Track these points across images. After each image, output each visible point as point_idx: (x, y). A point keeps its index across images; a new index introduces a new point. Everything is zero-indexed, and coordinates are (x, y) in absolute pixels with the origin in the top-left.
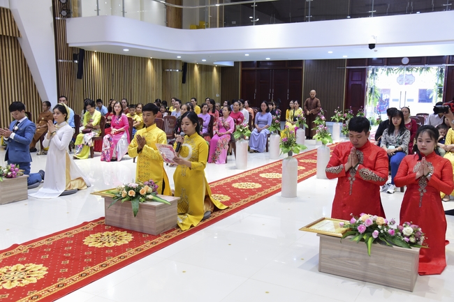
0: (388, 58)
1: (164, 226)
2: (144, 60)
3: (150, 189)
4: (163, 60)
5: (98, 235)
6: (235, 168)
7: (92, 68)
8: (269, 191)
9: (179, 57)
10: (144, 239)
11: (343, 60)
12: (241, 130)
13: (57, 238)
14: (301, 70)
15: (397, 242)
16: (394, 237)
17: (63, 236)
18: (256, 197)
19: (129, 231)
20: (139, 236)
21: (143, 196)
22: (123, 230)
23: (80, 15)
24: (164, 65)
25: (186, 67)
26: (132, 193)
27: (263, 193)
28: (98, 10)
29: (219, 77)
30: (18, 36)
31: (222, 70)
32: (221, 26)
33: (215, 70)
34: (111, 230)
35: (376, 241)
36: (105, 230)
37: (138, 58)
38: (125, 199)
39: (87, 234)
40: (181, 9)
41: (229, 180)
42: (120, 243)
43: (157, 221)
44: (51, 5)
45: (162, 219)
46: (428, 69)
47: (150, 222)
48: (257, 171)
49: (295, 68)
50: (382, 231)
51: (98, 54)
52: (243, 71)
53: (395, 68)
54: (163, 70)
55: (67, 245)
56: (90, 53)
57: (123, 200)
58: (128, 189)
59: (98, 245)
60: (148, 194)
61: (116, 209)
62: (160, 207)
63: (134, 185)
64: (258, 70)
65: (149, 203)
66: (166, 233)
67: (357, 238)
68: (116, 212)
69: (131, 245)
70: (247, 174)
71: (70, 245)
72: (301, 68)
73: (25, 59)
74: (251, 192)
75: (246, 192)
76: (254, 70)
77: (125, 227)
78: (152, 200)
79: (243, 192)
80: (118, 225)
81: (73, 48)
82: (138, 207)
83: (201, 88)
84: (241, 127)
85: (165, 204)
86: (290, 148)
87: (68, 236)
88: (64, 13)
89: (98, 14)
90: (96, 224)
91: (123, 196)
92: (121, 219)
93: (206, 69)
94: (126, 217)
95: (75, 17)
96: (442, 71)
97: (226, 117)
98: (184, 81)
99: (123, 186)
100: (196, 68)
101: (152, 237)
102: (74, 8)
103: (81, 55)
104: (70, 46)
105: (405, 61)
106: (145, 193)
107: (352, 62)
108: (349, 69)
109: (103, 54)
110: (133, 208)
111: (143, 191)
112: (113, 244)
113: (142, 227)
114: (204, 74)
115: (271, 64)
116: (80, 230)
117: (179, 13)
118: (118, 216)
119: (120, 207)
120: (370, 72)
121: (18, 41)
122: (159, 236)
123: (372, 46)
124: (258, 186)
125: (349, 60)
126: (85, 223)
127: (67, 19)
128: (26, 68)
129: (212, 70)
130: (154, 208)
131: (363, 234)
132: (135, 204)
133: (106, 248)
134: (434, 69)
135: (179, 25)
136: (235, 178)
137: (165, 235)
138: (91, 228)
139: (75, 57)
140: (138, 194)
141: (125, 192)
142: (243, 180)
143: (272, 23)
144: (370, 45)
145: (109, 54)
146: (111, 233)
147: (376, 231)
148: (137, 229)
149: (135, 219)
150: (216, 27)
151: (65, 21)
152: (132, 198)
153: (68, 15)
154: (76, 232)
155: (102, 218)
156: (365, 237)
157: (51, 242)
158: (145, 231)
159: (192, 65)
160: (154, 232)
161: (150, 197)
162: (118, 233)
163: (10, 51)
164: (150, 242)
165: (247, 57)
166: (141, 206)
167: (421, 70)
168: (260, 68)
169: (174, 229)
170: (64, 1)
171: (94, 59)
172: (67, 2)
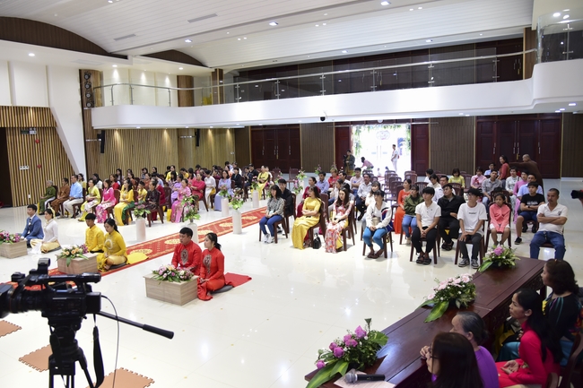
2: (159, 131)
4: (178, 130)
7: (115, 142)
14: (299, 130)
15: (176, 279)
21: (73, 255)
23: (102, 105)
24: (179, 133)
25: (199, 133)
26: (68, 253)
28: (113, 101)
29: (232, 136)
30: (55, 126)
31: (236, 132)
33: (228, 132)
37: (155, 130)
38: (65, 256)
44: (80, 99)
50: (169, 273)
51: (120, 131)
52: (252, 131)
54: (178, 137)
56: (113, 131)
58: (67, 250)
60: (77, 253)
61: (61, 262)
64: (265, 130)
65: (76, 259)
72: (298, 127)
73: (61, 142)
78: (78, 257)
81: (97, 130)
83: (215, 151)
88: (89, 105)
89: (113, 104)
93: (219, 132)
95: (99, 106)
98: (197, 145)
100: (210, 132)
102: (97, 100)
103: (103, 135)
104: (95, 128)
105: (380, 121)
108: (336, 128)
109: (124, 130)
111: (74, 252)
114: (217, 136)
119: (63, 261)
121: (55, 130)
123: (323, 119)
127: (92, 109)
128: (62, 148)
129: (225, 133)
131: (160, 276)
132: (68, 259)
135: (191, 103)
139: (99, 137)
141: (65, 252)
145: (128, 130)
147: (166, 274)
150: (218, 104)
151: (90, 110)
152: (68, 256)
153: (93, 106)
156: (161, 278)
159: (206, 130)
163: (50, 138)
166: (71, 261)
170: (88, 96)
171: (117, 135)
172: (92, 95)
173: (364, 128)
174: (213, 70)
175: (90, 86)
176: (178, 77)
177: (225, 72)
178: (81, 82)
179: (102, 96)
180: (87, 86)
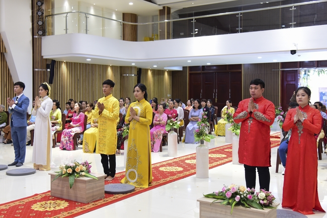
0: (318, 61)
1: (93, 196)
2: (104, 68)
3: (84, 168)
4: (121, 67)
5: (44, 202)
6: (167, 156)
7: (62, 74)
8: (188, 173)
9: (133, 64)
10: (77, 206)
11: (277, 64)
12: (171, 124)
13: (12, 205)
14: (241, 73)
15: (254, 205)
16: (252, 201)
17: (17, 203)
18: (175, 177)
19: (67, 200)
20: (73, 203)
21: (77, 173)
22: (62, 199)
23: (53, 34)
24: (122, 70)
25: (140, 72)
26: (70, 171)
27: (182, 175)
28: (66, 29)
29: (170, 79)
30: (4, 52)
31: (173, 74)
32: (168, 38)
33: (166, 74)
34: (53, 200)
35: (238, 204)
36: (49, 200)
37: (100, 66)
38: (64, 175)
39: (35, 202)
40: (136, 26)
41: (158, 165)
42: (57, 208)
43: (87, 192)
44: (31, 27)
45: (91, 191)
47: (82, 193)
48: (185, 158)
49: (235, 71)
50: (242, 196)
51: (67, 63)
52: (190, 74)
54: (121, 75)
55: (19, 209)
56: (60, 63)
57: (63, 176)
58: (67, 167)
59: (41, 210)
60: (82, 171)
61: (58, 183)
62: (89, 181)
63: (72, 165)
64: (203, 73)
65: (81, 178)
66: (94, 202)
67: (225, 202)
68: (58, 186)
69: (66, 209)
70: (175, 160)
71: (21, 209)
72: (240, 70)
73: (9, 69)
74: (172, 174)
75: (168, 173)
76: (200, 73)
77: (65, 197)
78: (85, 176)
79: (166, 174)
80: (59, 196)
81: (46, 60)
82: (73, 181)
83: (154, 89)
84: (171, 122)
85: (94, 179)
86: (201, 138)
87: (21, 203)
88: (40, 33)
89: (66, 33)
90: (44, 195)
91: (63, 173)
92: (62, 191)
93: (158, 73)
94: (65, 189)
95: (49, 35)
97: (161, 114)
99: (65, 166)
100: (150, 73)
101: (83, 204)
102: (48, 29)
103: (53, 65)
104: (44, 58)
106: (79, 170)
107: (284, 65)
108: (283, 71)
109: (71, 63)
110: (70, 182)
111: (78, 169)
112: (52, 209)
113: (76, 197)
114: (156, 78)
115: (215, 68)
116: (31, 199)
117: (135, 29)
118: (60, 188)
119: (61, 182)
120: (302, 73)
121: (4, 55)
122: (88, 204)
123: (293, 52)
124: (180, 169)
125: (283, 63)
126: (36, 195)
127: (43, 37)
129: (163, 74)
130: (85, 182)
131: (230, 199)
132: (71, 179)
133: (47, 211)
135: (135, 38)
136: (164, 163)
137: (93, 203)
138: (39, 198)
139: (48, 67)
140: (74, 171)
141: (65, 170)
142: (170, 165)
143: (214, 34)
144: (291, 51)
145: (76, 63)
146: (53, 202)
147: (238, 196)
148: (73, 199)
149: (71, 191)
150: (164, 39)
151: (41, 39)
152: (70, 175)
153: (44, 34)
154: (27, 201)
155: (49, 192)
156: (230, 201)
157: (8, 208)
158: (79, 200)
159: (146, 70)
160: (85, 201)
161: (83, 173)
162: (58, 201)
164: (80, 208)
165: (190, 63)
166: (76, 181)
168: (205, 72)
169: (101, 200)
170: (40, 23)
171: (64, 68)
172: (43, 23)
174: (161, 8)
175: (43, 13)
176: (124, 14)
177: (172, 11)
178: (33, 9)
179: (53, 25)
180: (40, 14)
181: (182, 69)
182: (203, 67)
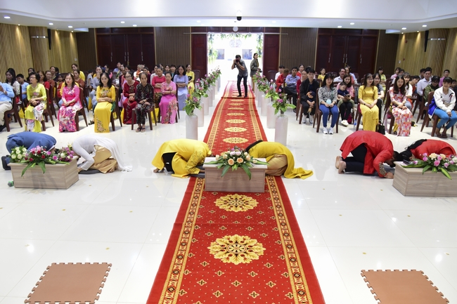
2: (12, 27)
4: (29, 27)
10: (263, 197)
11: (188, 28)
14: (153, 35)
21: (248, 162)
24: (32, 32)
29: (75, 42)
31: (78, 35)
33: (71, 35)
34: (221, 195)
46: (250, 35)
47: (258, 183)
49: (147, 33)
52: (98, 36)
53: (227, 34)
54: (30, 37)
59: (242, 210)
64: (112, 35)
66: (267, 189)
67: (435, 170)
68: (218, 179)
72: (152, 33)
76: (109, 35)
77: (229, 190)
83: (62, 53)
87: (199, 207)
93: (64, 34)
96: (260, 37)
98: (50, 47)
100: (57, 34)
101: (264, 194)
105: (235, 30)
107: (195, 29)
108: (193, 35)
110: (247, 173)
113: (249, 188)
114: (63, 40)
116: (196, 200)
118: (221, 181)
120: (209, 37)
122: (267, 192)
123: (239, 18)
129: (69, 36)
132: (246, 169)
134: (255, 36)
137: (270, 191)
138: (200, 196)
140: (244, 160)
146: (228, 198)
149: (241, 183)
154: (198, 202)
156: (440, 169)
158: (254, 190)
159: (54, 31)
161: (255, 161)
164: (272, 199)
167: (246, 36)
168: (115, 33)
173: (217, 36)
181: (87, 31)
182: (112, 29)
